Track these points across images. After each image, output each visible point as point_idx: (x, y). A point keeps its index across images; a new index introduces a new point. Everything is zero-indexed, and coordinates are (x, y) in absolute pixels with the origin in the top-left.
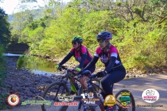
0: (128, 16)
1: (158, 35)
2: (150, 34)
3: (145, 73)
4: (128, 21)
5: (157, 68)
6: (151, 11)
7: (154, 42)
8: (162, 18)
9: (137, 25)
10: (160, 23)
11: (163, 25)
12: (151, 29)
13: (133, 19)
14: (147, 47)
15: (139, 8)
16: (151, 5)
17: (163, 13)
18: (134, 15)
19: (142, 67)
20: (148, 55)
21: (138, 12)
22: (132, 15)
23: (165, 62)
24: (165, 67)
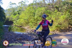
0: (52, 9)
2: (62, 16)
3: (60, 32)
5: (65, 30)
6: (61, 7)
8: (66, 10)
9: (57, 13)
14: (60, 21)
15: (57, 6)
17: (66, 8)
18: (55, 9)
19: (59, 30)
20: (61, 25)
21: (57, 8)
23: (68, 27)
24: (68, 29)
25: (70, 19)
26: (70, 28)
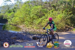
0: (49, 8)
1: (62, 16)
2: (59, 16)
3: (56, 32)
4: (50, 10)
5: (61, 30)
6: (59, 6)
7: (60, 19)
8: (63, 9)
9: (53, 12)
10: (63, 11)
11: (64, 12)
12: (59, 14)
13: (51, 9)
14: (57, 21)
15: (54, 5)
16: (59, 3)
17: (64, 7)
18: (52, 8)
20: (58, 24)
22: (51, 8)
23: (65, 27)
24: (64, 29)
25: (67, 19)
26: (66, 27)
